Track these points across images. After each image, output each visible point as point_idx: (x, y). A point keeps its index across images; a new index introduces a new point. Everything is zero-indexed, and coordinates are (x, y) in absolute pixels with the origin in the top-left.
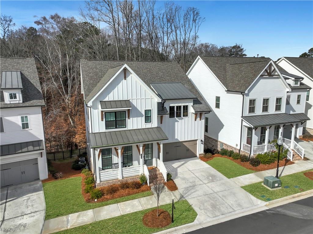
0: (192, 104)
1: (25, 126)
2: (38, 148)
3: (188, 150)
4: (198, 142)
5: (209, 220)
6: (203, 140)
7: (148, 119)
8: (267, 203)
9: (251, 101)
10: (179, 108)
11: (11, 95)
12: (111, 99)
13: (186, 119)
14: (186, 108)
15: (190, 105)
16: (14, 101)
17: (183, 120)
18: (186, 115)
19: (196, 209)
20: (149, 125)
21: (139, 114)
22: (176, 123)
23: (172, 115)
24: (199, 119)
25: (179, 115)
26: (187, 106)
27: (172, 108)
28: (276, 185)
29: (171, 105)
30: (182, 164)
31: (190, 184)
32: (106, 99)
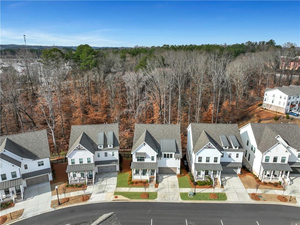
0: (174, 153)
1: (113, 155)
2: (116, 163)
3: (172, 171)
4: (178, 169)
5: (159, 200)
6: (180, 168)
7: (153, 159)
8: (182, 201)
9: (199, 157)
10: (168, 155)
11: (110, 146)
12: (139, 152)
13: (171, 159)
14: (171, 155)
15: (173, 154)
16: (111, 147)
17: (170, 160)
18: (171, 157)
19: (158, 196)
20: (153, 162)
21: (149, 157)
22: (167, 160)
23: (165, 157)
24: (178, 159)
25: (168, 157)
26: (172, 154)
27: (165, 155)
28: (191, 195)
29: (165, 153)
30: (168, 177)
31: (163, 187)
32: (138, 152)
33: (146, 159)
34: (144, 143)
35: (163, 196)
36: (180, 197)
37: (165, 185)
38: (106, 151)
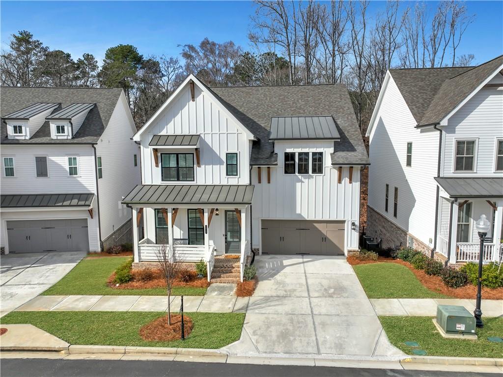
0: (332, 150)
1: (73, 171)
2: (82, 203)
3: (325, 239)
4: (348, 227)
6: (357, 223)
7: (232, 169)
10: (304, 156)
11: (58, 128)
13: (318, 177)
14: (318, 157)
15: (328, 152)
16: (62, 137)
17: (312, 181)
18: (318, 169)
19: (247, 330)
20: (233, 181)
21: (216, 160)
22: (298, 185)
23: (289, 169)
24: (347, 180)
25: (303, 170)
26: (321, 154)
27: (289, 157)
28: (461, 327)
29: (289, 150)
30: (303, 262)
31: (282, 293)
32: (163, 133)
33: (203, 166)
34: (192, 83)
35: (274, 332)
36: (384, 340)
37: (288, 288)
38: (40, 151)
